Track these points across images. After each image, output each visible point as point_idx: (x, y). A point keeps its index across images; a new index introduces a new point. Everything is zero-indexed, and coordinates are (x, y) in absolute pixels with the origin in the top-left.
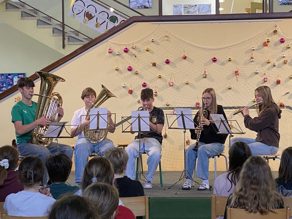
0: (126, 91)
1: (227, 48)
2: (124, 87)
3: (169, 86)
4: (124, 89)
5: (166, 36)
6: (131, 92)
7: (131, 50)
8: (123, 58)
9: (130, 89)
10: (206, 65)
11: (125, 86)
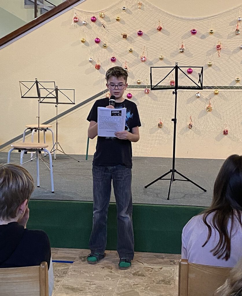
0: (93, 66)
1: (209, 19)
2: (90, 61)
3: (141, 62)
4: (91, 63)
5: (140, 4)
6: (98, 67)
7: (99, 19)
8: (90, 28)
9: (98, 64)
10: (183, 38)
11: (92, 60)
